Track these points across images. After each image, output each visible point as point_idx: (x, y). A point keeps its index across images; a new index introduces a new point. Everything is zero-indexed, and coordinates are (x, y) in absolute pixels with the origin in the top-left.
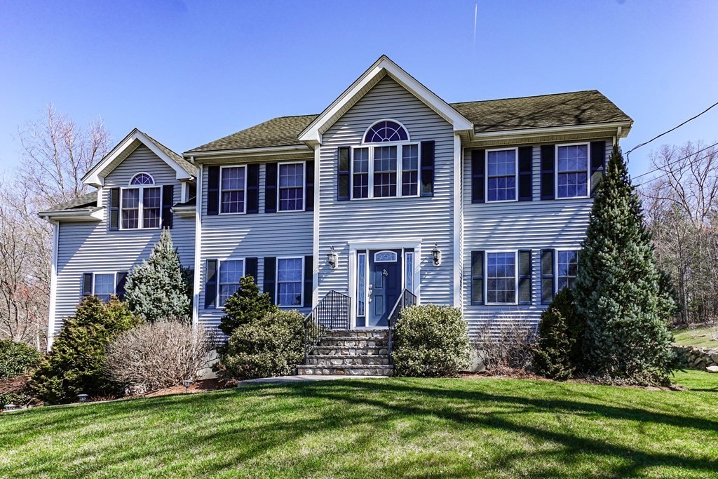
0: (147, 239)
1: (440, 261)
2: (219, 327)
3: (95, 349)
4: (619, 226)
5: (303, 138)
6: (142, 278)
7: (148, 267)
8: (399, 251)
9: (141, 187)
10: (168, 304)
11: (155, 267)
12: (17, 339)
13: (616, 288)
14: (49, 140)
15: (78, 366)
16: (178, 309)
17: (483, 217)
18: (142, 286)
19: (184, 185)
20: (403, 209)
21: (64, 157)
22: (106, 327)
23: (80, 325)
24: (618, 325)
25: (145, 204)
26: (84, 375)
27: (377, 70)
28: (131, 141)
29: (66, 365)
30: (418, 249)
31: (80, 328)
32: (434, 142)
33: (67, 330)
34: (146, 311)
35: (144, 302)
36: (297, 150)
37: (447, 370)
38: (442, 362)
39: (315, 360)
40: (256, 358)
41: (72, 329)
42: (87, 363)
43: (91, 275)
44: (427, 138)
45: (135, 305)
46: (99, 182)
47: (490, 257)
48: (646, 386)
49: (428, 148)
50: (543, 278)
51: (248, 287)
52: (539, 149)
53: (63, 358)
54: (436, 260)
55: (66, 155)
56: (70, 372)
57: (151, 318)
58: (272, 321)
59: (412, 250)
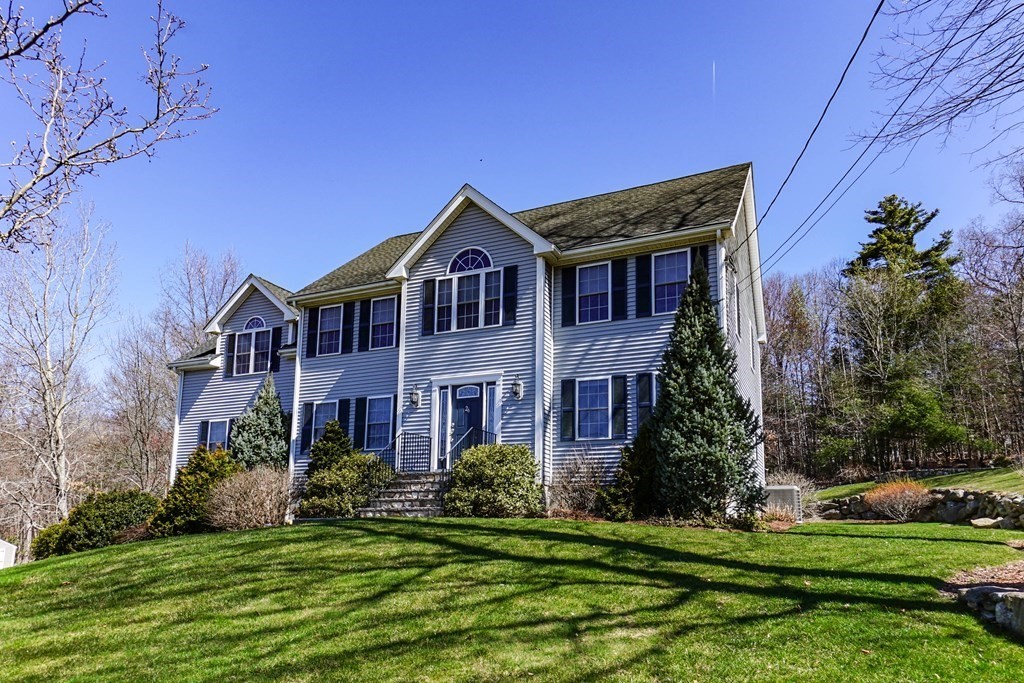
0: (256, 383)
1: (522, 394)
2: (305, 473)
3: (200, 496)
4: (687, 350)
5: (390, 275)
6: (244, 427)
7: (251, 414)
8: (480, 385)
9: (254, 331)
10: (266, 450)
11: (257, 414)
12: (148, 490)
13: (680, 418)
14: (185, 278)
15: (186, 512)
16: (274, 455)
17: (575, 341)
18: (245, 434)
19: (291, 326)
20: (485, 340)
21: (196, 295)
22: (210, 475)
23: (189, 474)
24: (682, 460)
25: (256, 349)
26: (190, 522)
27: (461, 199)
28: (247, 286)
29: (176, 511)
30: (500, 382)
31: (189, 477)
32: (517, 266)
33: (179, 479)
34: (247, 458)
35: (245, 450)
36: (387, 285)
37: (499, 512)
38: (491, 502)
39: (378, 504)
40: (325, 502)
41: (183, 478)
42: (192, 508)
43: (207, 422)
44: (510, 263)
45: (237, 453)
46: (218, 330)
47: (582, 385)
48: (713, 527)
49: (511, 273)
50: (639, 407)
51: (331, 431)
52: (634, 260)
53: (174, 504)
54: (516, 393)
55: (199, 290)
56: (179, 518)
57: (250, 465)
58: (345, 465)
59: (494, 383)
